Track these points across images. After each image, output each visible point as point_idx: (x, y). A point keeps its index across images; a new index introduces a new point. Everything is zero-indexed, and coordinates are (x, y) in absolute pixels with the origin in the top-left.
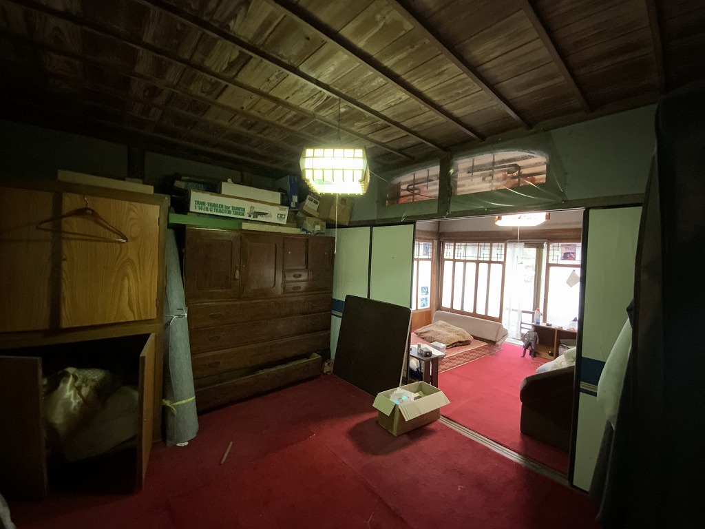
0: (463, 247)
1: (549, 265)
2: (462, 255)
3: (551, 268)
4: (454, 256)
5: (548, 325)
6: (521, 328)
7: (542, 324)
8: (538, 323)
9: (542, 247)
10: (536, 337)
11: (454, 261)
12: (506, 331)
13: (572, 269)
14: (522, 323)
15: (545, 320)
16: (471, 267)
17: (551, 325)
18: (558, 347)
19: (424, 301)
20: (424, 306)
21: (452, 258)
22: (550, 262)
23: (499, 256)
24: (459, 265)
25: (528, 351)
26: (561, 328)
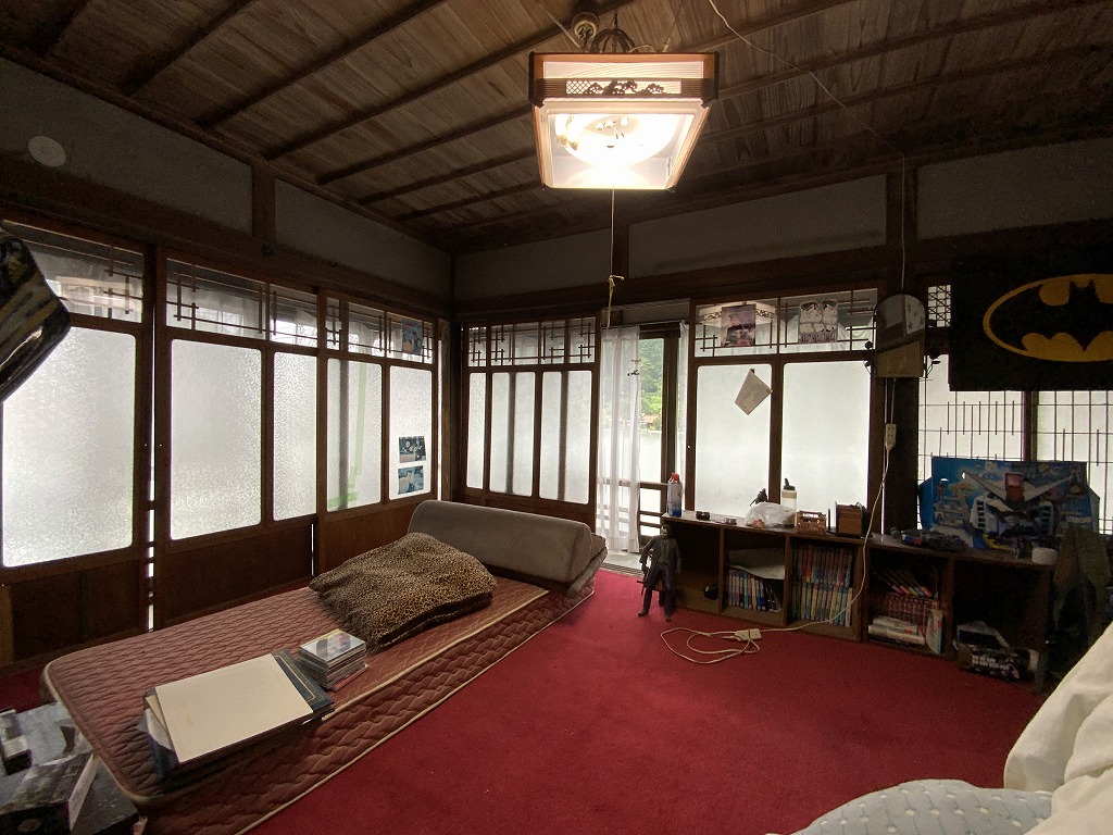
0: (507, 338)
1: (695, 363)
2: (506, 355)
3: (702, 370)
4: (488, 360)
5: (699, 516)
6: (640, 524)
7: (688, 516)
8: (678, 513)
9: (678, 334)
10: (673, 552)
11: (489, 371)
12: (602, 541)
13: (748, 367)
14: (640, 512)
15: (690, 505)
16: (526, 381)
17: (707, 516)
18: (726, 574)
19: (412, 478)
20: (411, 488)
21: (483, 364)
22: (699, 353)
23: (586, 351)
24: (501, 381)
25: (656, 594)
26: (734, 522)
